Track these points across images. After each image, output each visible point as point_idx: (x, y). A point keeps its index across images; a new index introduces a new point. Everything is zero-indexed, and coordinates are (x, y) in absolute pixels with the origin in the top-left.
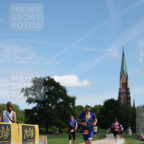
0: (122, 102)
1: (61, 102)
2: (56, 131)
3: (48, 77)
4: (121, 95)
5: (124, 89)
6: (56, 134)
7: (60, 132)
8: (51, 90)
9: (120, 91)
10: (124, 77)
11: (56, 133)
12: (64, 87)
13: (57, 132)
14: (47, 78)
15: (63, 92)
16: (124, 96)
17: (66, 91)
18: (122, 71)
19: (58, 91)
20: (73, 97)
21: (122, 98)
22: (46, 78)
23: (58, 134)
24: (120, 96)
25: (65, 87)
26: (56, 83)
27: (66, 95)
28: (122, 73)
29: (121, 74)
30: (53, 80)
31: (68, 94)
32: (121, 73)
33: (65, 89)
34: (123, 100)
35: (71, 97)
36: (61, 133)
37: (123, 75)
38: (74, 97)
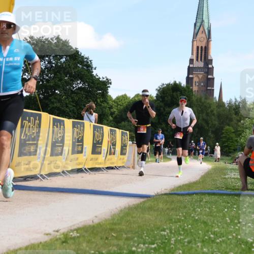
0: (195, 88)
3: (58, 38)
4: (192, 74)
5: (201, 60)
8: (61, 63)
9: (191, 66)
10: (204, 35)
14: (54, 39)
15: (85, 68)
16: (200, 76)
17: (92, 68)
18: (199, 21)
19: (76, 67)
20: (105, 79)
21: (196, 79)
22: (51, 39)
24: (191, 76)
27: (92, 75)
28: (198, 24)
29: (197, 28)
30: (65, 44)
31: (94, 73)
32: (195, 25)
34: (197, 84)
35: (100, 80)
37: (201, 29)
38: (107, 79)
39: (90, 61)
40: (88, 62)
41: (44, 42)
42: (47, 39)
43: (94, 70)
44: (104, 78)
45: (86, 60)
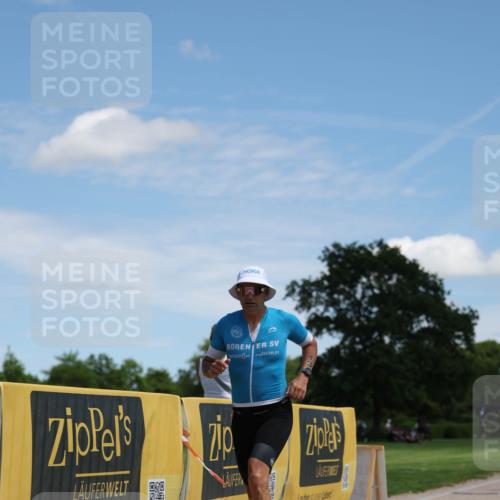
1: (424, 330)
2: (408, 430)
3: (381, 244)
6: (409, 441)
7: (423, 435)
8: (389, 287)
11: (408, 437)
12: (434, 276)
13: (414, 434)
14: (375, 245)
15: (432, 293)
17: (443, 292)
19: (416, 291)
20: (467, 312)
22: (371, 245)
23: (416, 441)
25: (440, 276)
26: (407, 262)
27: (444, 306)
30: (395, 252)
31: (448, 302)
33: (438, 282)
35: (460, 312)
36: (425, 438)
38: (471, 311)
39: (441, 280)
40: (436, 283)
41: (358, 252)
42: (362, 247)
43: (446, 296)
44: (464, 309)
45: (431, 279)
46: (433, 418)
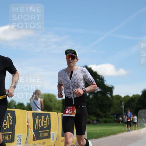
1: (98, 92)
2: (93, 121)
3: (86, 66)
6: (94, 124)
7: (98, 122)
11: (93, 123)
12: (102, 76)
13: (95, 122)
15: (101, 81)
17: (104, 80)
19: (96, 80)
20: (111, 86)
23: (96, 124)
26: (93, 72)
27: (104, 85)
30: (90, 69)
33: (103, 78)
35: (109, 86)
36: (99, 123)
43: (105, 82)
46: (101, 117)
